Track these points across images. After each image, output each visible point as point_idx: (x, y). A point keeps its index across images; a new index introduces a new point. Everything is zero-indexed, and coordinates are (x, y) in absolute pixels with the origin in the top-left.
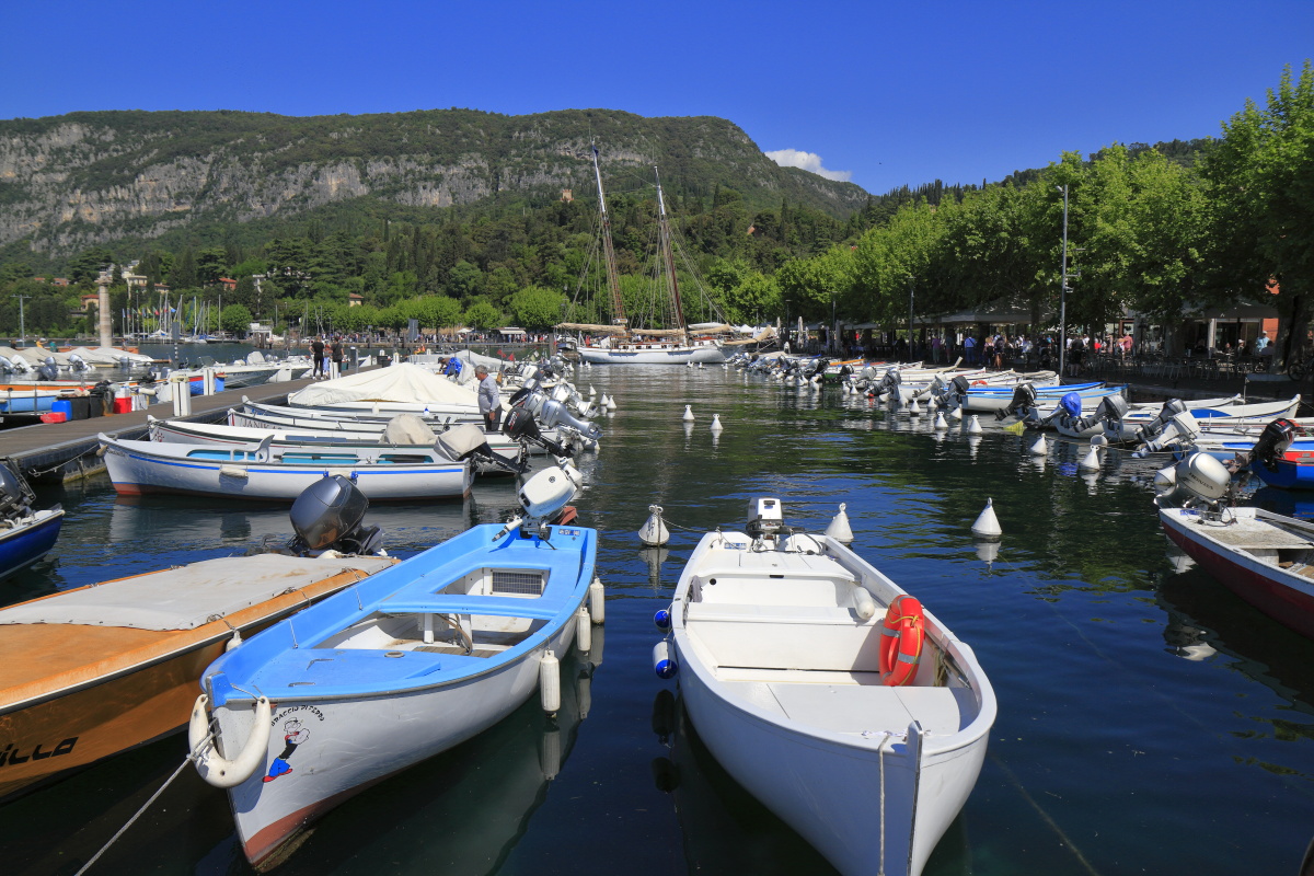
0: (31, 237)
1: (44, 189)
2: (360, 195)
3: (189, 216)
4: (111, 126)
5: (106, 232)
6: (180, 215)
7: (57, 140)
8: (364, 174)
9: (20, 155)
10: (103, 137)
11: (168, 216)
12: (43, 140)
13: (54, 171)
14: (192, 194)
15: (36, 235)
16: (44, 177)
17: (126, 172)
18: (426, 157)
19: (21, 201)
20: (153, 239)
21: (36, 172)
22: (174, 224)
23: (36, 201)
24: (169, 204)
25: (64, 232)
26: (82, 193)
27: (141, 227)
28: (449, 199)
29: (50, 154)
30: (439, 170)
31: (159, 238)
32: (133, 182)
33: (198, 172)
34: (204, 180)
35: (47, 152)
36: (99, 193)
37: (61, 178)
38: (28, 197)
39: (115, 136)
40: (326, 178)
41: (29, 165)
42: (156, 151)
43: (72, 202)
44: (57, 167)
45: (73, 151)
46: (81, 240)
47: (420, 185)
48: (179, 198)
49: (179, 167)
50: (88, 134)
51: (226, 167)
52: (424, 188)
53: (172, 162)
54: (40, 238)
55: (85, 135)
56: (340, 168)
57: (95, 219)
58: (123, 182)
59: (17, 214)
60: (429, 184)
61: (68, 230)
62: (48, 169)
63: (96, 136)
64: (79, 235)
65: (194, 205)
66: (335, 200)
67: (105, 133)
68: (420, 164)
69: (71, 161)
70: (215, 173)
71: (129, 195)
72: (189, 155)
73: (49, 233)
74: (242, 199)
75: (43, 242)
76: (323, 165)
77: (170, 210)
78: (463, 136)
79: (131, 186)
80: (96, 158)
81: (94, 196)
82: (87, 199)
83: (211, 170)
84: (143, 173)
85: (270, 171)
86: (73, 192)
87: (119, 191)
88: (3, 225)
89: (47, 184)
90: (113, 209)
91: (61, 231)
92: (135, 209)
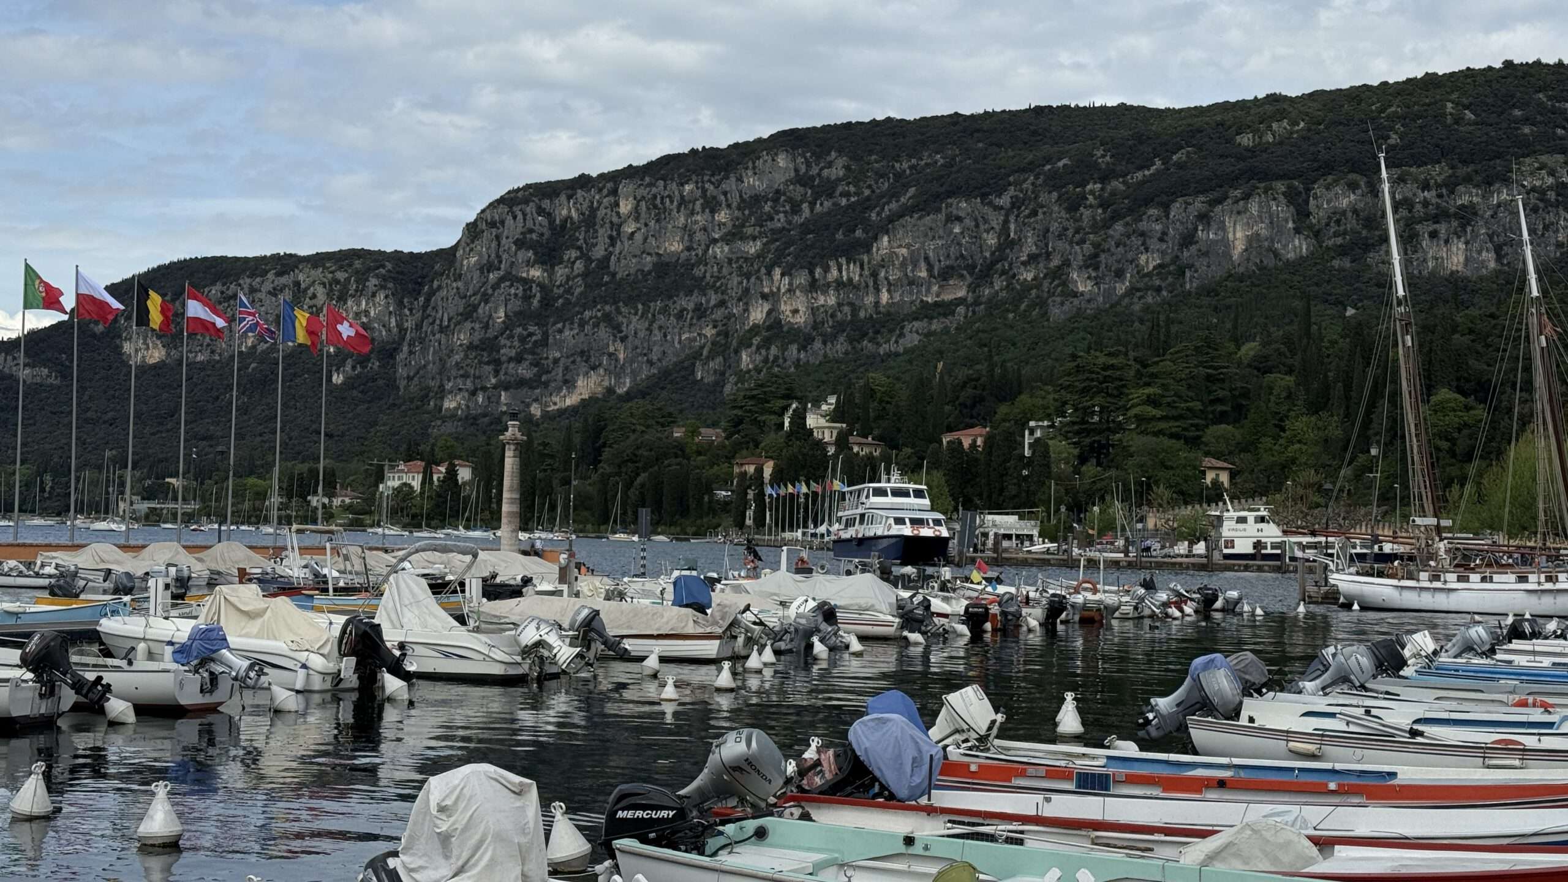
0: (697, 355)
1: (725, 271)
2: (1291, 256)
3: (961, 310)
4: (840, 151)
5: (817, 345)
6: (945, 309)
7: (753, 182)
8: (1302, 214)
9: (692, 213)
10: (826, 172)
11: (927, 311)
12: (730, 184)
13: (743, 238)
14: (971, 268)
15: (705, 352)
16: (726, 249)
17: (859, 233)
18: (1438, 172)
19: (690, 293)
20: (897, 355)
21: (715, 241)
22: (936, 326)
23: (711, 293)
24: (928, 291)
25: (750, 346)
26: (783, 275)
27: (877, 332)
28: (1489, 259)
29: (739, 208)
30: (1466, 196)
31: (907, 351)
32: (869, 251)
33: (982, 227)
34: (991, 240)
35: (735, 205)
36: (812, 273)
37: (752, 248)
38: (699, 285)
39: (847, 168)
40: (1223, 228)
41: (705, 229)
42: (912, 190)
43: (766, 290)
44: (749, 231)
45: (775, 200)
46: (776, 358)
47: (1424, 229)
48: (945, 275)
49: (951, 218)
50: (803, 169)
51: (1034, 213)
52: (1434, 235)
53: (939, 210)
54: (711, 357)
55: (796, 170)
56: (1254, 207)
57: (800, 319)
58: (853, 250)
59: (680, 316)
60: (1442, 228)
61: (756, 341)
62: (734, 235)
63: (815, 171)
64: (774, 350)
65: (972, 288)
66: (1241, 269)
67: (830, 165)
68: (1426, 187)
69: (772, 219)
70: (1012, 227)
71: (861, 275)
72: (968, 195)
73: (727, 346)
74: (1059, 274)
75: (716, 364)
76: (1219, 201)
77: (930, 300)
78: (1526, 120)
79: (865, 258)
80: (812, 211)
81: (802, 278)
82: (790, 284)
83: (1006, 222)
84: (887, 232)
85: (1115, 217)
86: (769, 273)
87: (844, 267)
88: (657, 336)
89: (730, 261)
90: (832, 301)
91: (745, 343)
92: (869, 300)
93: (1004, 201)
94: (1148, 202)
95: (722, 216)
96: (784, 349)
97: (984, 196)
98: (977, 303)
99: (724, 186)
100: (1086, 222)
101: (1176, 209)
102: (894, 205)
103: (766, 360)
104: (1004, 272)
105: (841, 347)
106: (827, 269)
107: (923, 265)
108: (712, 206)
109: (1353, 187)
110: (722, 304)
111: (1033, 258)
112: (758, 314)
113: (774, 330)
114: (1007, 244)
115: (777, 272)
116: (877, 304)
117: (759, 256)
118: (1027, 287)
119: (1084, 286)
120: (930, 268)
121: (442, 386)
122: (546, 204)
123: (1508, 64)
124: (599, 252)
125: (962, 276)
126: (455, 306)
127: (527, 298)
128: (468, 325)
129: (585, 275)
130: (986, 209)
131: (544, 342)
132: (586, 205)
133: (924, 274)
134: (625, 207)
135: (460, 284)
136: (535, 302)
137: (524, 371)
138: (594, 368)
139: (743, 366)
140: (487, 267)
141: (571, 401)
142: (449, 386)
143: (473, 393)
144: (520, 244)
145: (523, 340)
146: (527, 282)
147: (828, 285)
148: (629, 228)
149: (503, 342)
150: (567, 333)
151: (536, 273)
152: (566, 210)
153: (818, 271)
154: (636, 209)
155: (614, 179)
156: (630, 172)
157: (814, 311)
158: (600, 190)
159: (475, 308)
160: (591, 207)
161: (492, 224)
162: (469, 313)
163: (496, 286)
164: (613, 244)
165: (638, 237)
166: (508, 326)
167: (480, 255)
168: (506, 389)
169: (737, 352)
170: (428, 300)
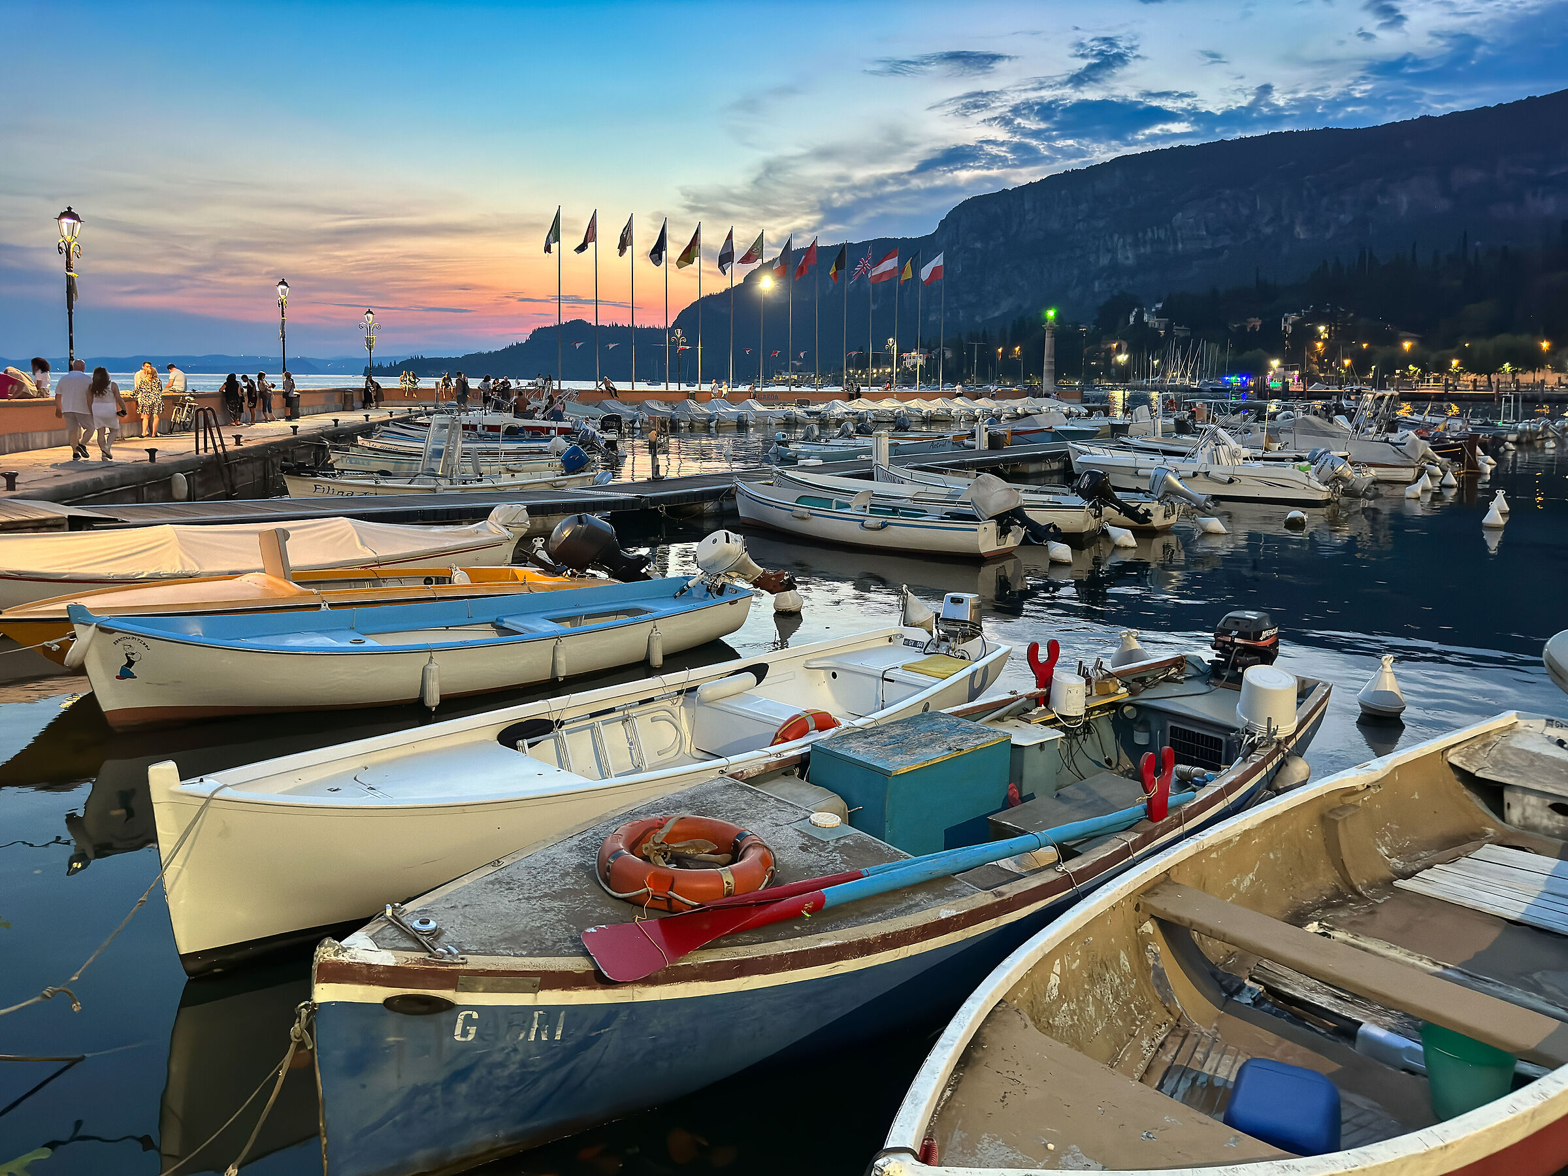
1: (1085, 237)
2: (1439, 211)
3: (1226, 252)
5: (1140, 275)
6: (1218, 252)
7: (1101, 187)
8: (1446, 186)
9: (1066, 206)
10: (1144, 178)
11: (1205, 254)
12: (1088, 189)
13: (1095, 218)
14: (1233, 228)
15: (1074, 283)
16: (1086, 224)
17: (1164, 212)
19: (1064, 251)
22: (1212, 261)
23: (1077, 250)
24: (1206, 242)
26: (1119, 237)
27: (1176, 267)
29: (1093, 202)
32: (1170, 221)
33: (1239, 204)
35: (1090, 200)
36: (1136, 236)
37: (1101, 223)
38: (1070, 246)
39: (1157, 175)
40: (1394, 196)
41: (1073, 214)
42: (1196, 186)
43: (1109, 247)
44: (1098, 213)
45: (1114, 196)
48: (1217, 233)
49: (1221, 200)
50: (1130, 177)
53: (1213, 196)
55: (1126, 180)
56: (1414, 182)
57: (1130, 262)
58: (1161, 221)
59: (1059, 264)
60: (1541, 190)
61: (1104, 275)
62: (1090, 217)
63: (1137, 178)
64: (1114, 280)
65: (1234, 239)
66: (1406, 221)
69: (1112, 206)
71: (1166, 235)
77: (1207, 248)
79: (1168, 226)
80: (1136, 201)
82: (1124, 241)
84: (1181, 211)
85: (1324, 194)
86: (1111, 236)
87: (1155, 231)
88: (1046, 276)
90: (1148, 249)
91: (1097, 276)
92: (1171, 249)
93: (1254, 188)
96: (1120, 279)
100: (1304, 197)
101: (1363, 187)
102: (1184, 194)
103: (1109, 285)
104: (1253, 230)
105: (1154, 277)
106: (1145, 233)
107: (1203, 228)
109: (1481, 167)
111: (1271, 220)
112: (1105, 261)
113: (1115, 269)
115: (1116, 237)
117: (1105, 227)
120: (1208, 229)
122: (985, 207)
124: (1013, 231)
125: (1227, 233)
129: (1005, 244)
130: (1242, 194)
131: (983, 282)
132: (1006, 207)
134: (1027, 206)
136: (978, 261)
138: (1010, 295)
141: (997, 314)
143: (944, 314)
144: (970, 229)
145: (971, 281)
146: (973, 251)
147: (1145, 242)
148: (1030, 217)
149: (960, 284)
150: (996, 276)
151: (978, 245)
152: (994, 210)
153: (1140, 235)
154: (1034, 205)
155: (1021, 191)
156: (1030, 187)
157: (1138, 257)
158: (1013, 198)
160: (1009, 206)
161: (954, 220)
163: (957, 254)
164: (1021, 226)
165: (1036, 221)
166: (963, 275)
167: (948, 237)
168: (963, 309)
169: (1092, 282)
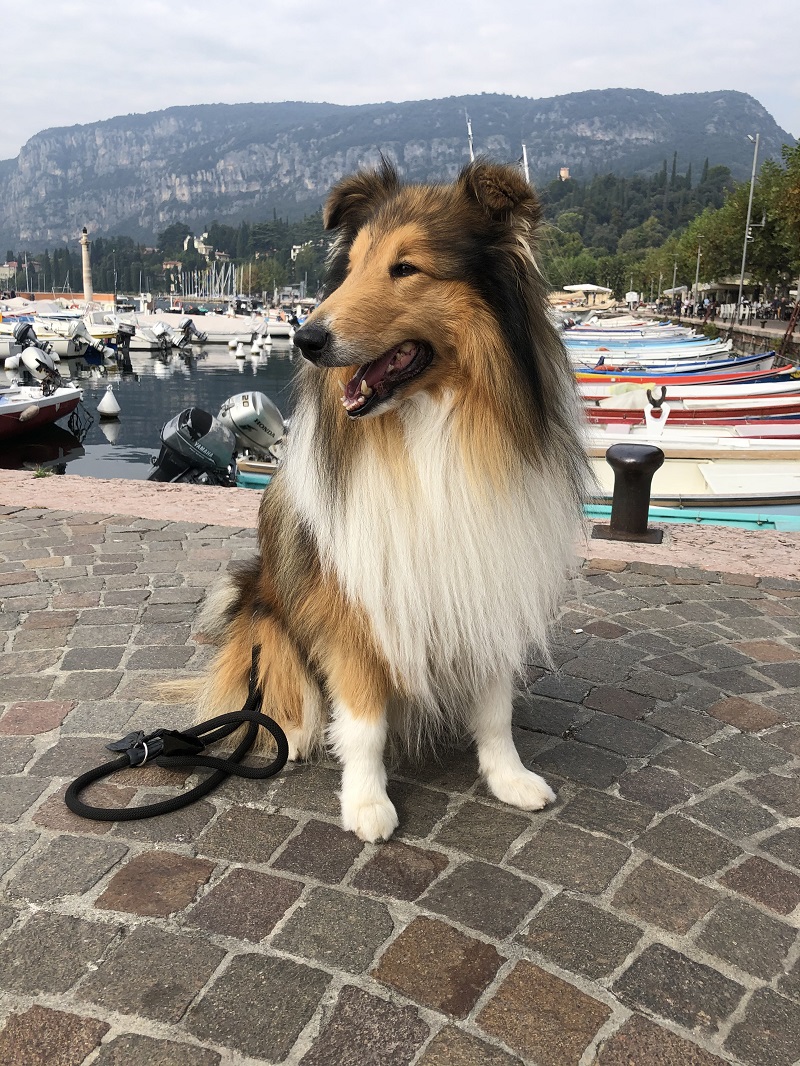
0: (139, 214)
1: (149, 174)
3: (257, 196)
4: (199, 118)
5: (194, 210)
6: (251, 195)
7: (159, 131)
9: (132, 145)
10: (193, 128)
11: (242, 196)
12: (149, 132)
13: (157, 159)
14: (261, 177)
15: (143, 213)
16: (149, 164)
17: (210, 158)
19: (133, 184)
20: (230, 215)
21: (143, 160)
22: (247, 203)
23: (143, 185)
24: (243, 186)
25: (163, 210)
26: (176, 177)
27: (221, 205)
29: (153, 144)
31: (235, 215)
32: (215, 167)
33: (266, 157)
34: (270, 164)
35: (151, 142)
36: (190, 177)
37: (162, 164)
38: (138, 181)
39: (203, 126)
41: (138, 154)
42: (233, 139)
43: (169, 184)
44: (159, 155)
45: (170, 141)
46: (176, 216)
48: (249, 180)
49: (252, 153)
51: (288, 152)
53: (246, 149)
54: (145, 215)
55: (180, 126)
57: (186, 198)
58: (210, 166)
61: (166, 208)
62: (152, 157)
63: (188, 127)
64: (174, 213)
65: (262, 186)
67: (195, 125)
69: (169, 150)
70: (279, 157)
71: (212, 178)
72: (258, 142)
73: (153, 210)
74: (299, 180)
75: (147, 219)
76: (368, 149)
77: (243, 191)
78: (490, 120)
79: (214, 170)
80: (188, 145)
81: (185, 179)
82: (180, 180)
83: (276, 156)
84: (223, 158)
85: (323, 155)
86: (170, 177)
87: (204, 174)
88: (119, 205)
89: (151, 170)
90: (200, 190)
91: (161, 208)
92: (216, 190)
93: (274, 145)
94: (337, 149)
95: (146, 147)
96: (180, 212)
97: (266, 143)
98: (264, 192)
99: (146, 133)
100: (310, 156)
101: (349, 152)
102: (225, 145)
103: (171, 217)
104: (276, 179)
105: (204, 212)
106: (196, 175)
107: (240, 174)
108: (140, 142)
109: (422, 145)
110: (149, 190)
111: (288, 173)
112: (166, 196)
113: (174, 204)
114: (277, 167)
115: (174, 176)
116: (220, 192)
117: (164, 168)
118: (286, 186)
119: (310, 186)
120: (243, 176)
121: (18, 227)
122: (60, 138)
123: (483, 93)
124: (88, 163)
125: (257, 181)
126: (21, 188)
127: (56, 185)
128: (28, 197)
129: (83, 174)
130: (267, 149)
131: (66, 207)
132: (80, 139)
133: (240, 178)
134: (99, 141)
135: (21, 177)
136: (60, 187)
137: (58, 220)
138: (91, 220)
139: (161, 220)
140: (34, 168)
142: (22, 226)
143: (34, 231)
144: (49, 158)
145: (56, 205)
146: (55, 177)
147: (197, 182)
148: (102, 152)
149: (46, 205)
150: (76, 202)
151: (58, 172)
152: (72, 141)
153: (193, 176)
154: (104, 142)
155: (92, 127)
156: (100, 124)
157: (191, 195)
158: (86, 133)
159: (30, 189)
160: (82, 139)
161: (34, 147)
162: (28, 191)
163: (40, 178)
164: (95, 159)
165: (107, 156)
166: (47, 198)
167: (30, 162)
168: (51, 229)
169: (158, 213)
170: (7, 183)
